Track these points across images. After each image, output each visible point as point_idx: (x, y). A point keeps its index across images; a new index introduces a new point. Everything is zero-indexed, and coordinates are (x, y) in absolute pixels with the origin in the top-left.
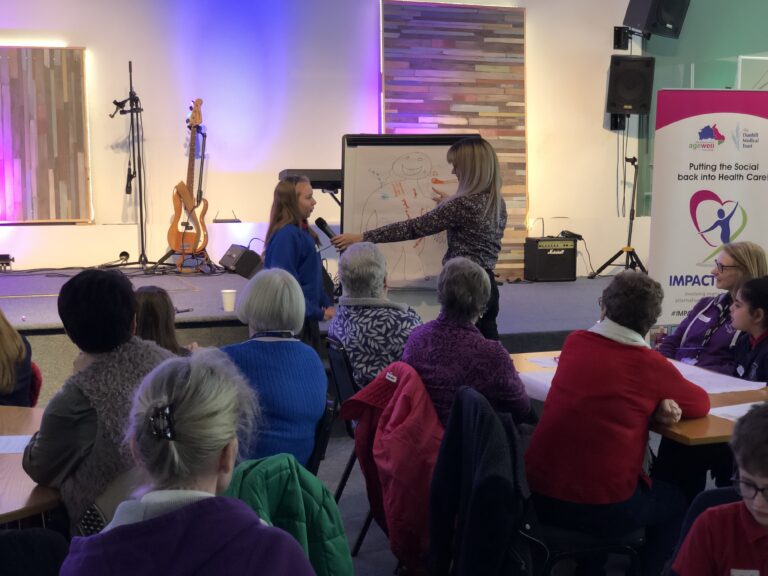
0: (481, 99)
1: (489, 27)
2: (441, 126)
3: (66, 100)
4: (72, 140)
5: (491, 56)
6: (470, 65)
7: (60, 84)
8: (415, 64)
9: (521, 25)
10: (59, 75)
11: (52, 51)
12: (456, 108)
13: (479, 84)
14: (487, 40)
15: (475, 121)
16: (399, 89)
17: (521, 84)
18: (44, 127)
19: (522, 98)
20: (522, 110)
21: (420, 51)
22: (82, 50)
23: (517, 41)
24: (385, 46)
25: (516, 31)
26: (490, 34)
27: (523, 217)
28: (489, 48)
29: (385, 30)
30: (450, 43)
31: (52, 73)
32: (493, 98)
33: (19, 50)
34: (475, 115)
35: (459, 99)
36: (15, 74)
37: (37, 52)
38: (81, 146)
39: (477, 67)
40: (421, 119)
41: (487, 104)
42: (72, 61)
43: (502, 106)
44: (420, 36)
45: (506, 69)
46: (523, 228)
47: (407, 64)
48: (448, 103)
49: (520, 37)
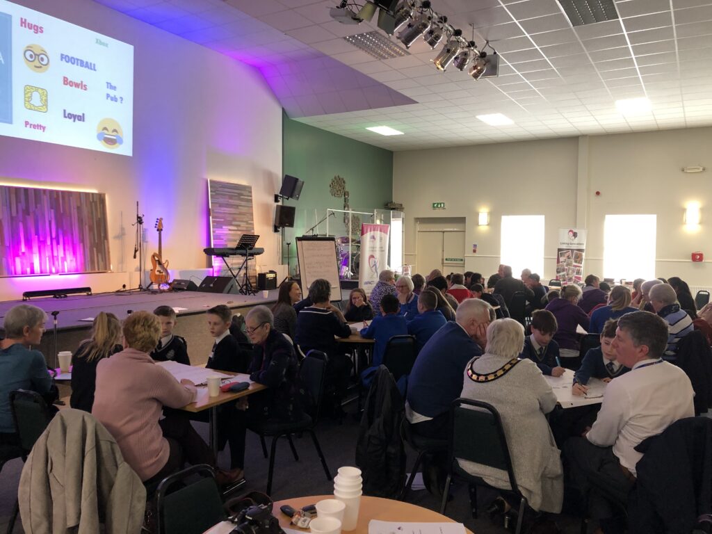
0: (241, 219)
1: (243, 192)
2: (230, 230)
3: (99, 216)
4: (102, 235)
5: (243, 203)
6: (237, 206)
7: (96, 209)
8: (221, 205)
9: (251, 192)
10: (96, 206)
11: (93, 194)
12: (234, 223)
13: (240, 214)
14: (242, 197)
15: (240, 228)
16: (216, 215)
17: (252, 214)
18: (91, 229)
19: (252, 220)
20: (252, 224)
21: (221, 200)
22: (104, 195)
23: (250, 198)
24: (211, 198)
25: (249, 194)
26: (242, 195)
27: (255, 265)
28: (242, 200)
29: (211, 191)
30: (231, 197)
31: (93, 204)
32: (244, 220)
33: (80, 193)
35: (234, 220)
36: (79, 205)
37: (87, 194)
38: (106, 237)
39: (240, 207)
40: (224, 227)
41: (243, 222)
42: (101, 199)
43: (247, 222)
44: (222, 194)
45: (247, 208)
46: (256, 270)
47: (218, 205)
48: (231, 221)
49: (251, 196)
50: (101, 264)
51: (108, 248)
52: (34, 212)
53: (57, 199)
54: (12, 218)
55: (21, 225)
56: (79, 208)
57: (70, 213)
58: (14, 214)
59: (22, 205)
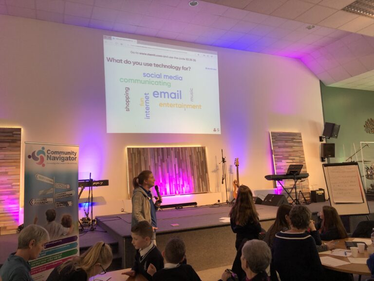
0: (295, 155)
1: (294, 137)
3: (202, 160)
4: (204, 170)
5: (295, 144)
6: (291, 147)
7: (200, 156)
8: (279, 147)
9: (301, 137)
10: (200, 154)
11: (198, 148)
12: (290, 158)
13: (294, 151)
14: (294, 140)
15: (294, 161)
16: (277, 153)
17: (303, 151)
18: (198, 167)
19: (303, 155)
20: (304, 157)
21: (280, 144)
22: (205, 147)
23: (300, 140)
24: (273, 143)
25: (300, 138)
26: (294, 139)
27: (308, 185)
28: (295, 142)
29: (272, 139)
30: (286, 141)
31: (199, 154)
32: (297, 155)
33: (191, 148)
34: (294, 159)
35: (290, 156)
37: (195, 148)
38: (206, 172)
39: (293, 147)
40: (283, 161)
41: (296, 156)
42: (203, 150)
43: (300, 157)
44: (280, 140)
45: (299, 147)
46: (308, 188)
47: (277, 147)
48: (288, 157)
49: (301, 139)
50: (204, 187)
51: (208, 178)
52: (167, 160)
53: (179, 152)
54: (155, 164)
55: (160, 168)
56: (191, 156)
57: (186, 160)
58: (156, 162)
59: (160, 157)
